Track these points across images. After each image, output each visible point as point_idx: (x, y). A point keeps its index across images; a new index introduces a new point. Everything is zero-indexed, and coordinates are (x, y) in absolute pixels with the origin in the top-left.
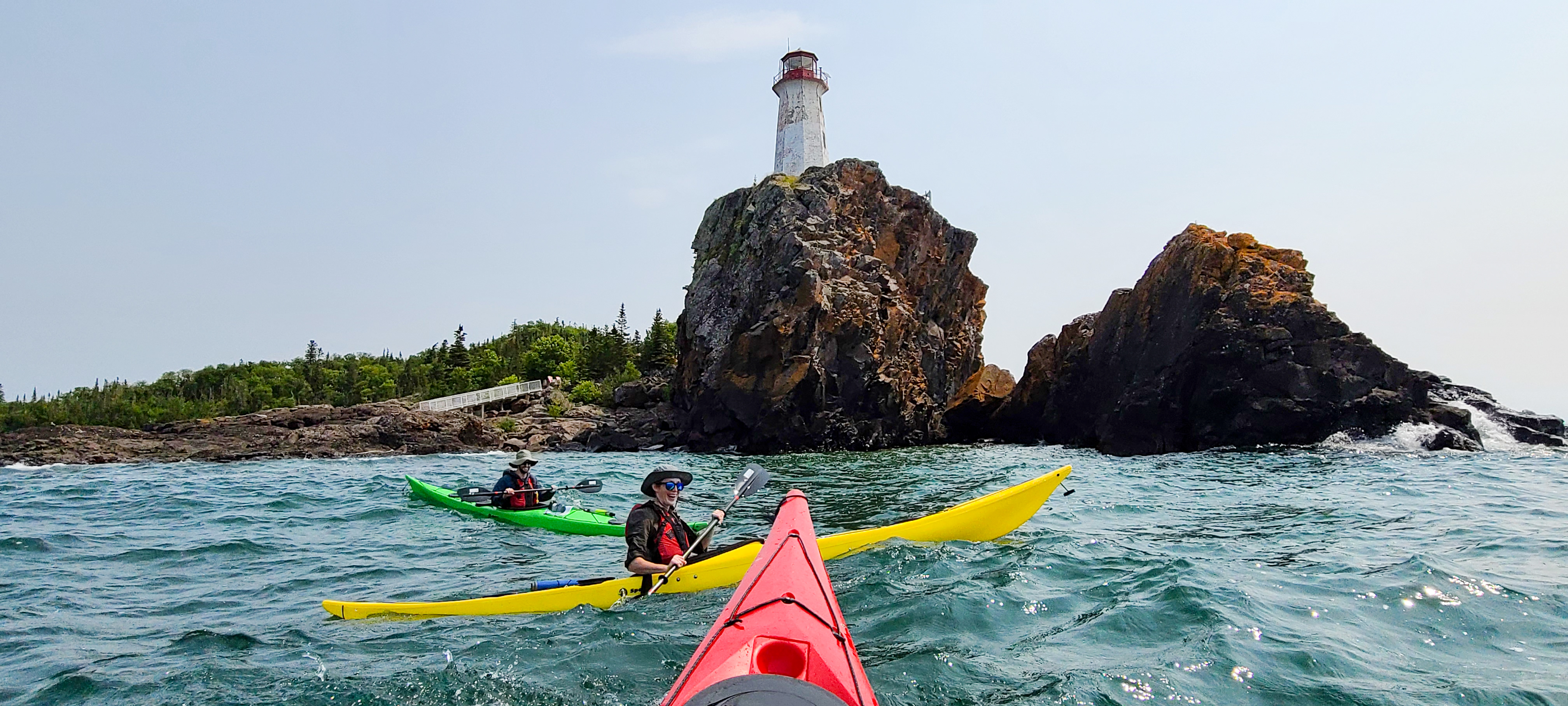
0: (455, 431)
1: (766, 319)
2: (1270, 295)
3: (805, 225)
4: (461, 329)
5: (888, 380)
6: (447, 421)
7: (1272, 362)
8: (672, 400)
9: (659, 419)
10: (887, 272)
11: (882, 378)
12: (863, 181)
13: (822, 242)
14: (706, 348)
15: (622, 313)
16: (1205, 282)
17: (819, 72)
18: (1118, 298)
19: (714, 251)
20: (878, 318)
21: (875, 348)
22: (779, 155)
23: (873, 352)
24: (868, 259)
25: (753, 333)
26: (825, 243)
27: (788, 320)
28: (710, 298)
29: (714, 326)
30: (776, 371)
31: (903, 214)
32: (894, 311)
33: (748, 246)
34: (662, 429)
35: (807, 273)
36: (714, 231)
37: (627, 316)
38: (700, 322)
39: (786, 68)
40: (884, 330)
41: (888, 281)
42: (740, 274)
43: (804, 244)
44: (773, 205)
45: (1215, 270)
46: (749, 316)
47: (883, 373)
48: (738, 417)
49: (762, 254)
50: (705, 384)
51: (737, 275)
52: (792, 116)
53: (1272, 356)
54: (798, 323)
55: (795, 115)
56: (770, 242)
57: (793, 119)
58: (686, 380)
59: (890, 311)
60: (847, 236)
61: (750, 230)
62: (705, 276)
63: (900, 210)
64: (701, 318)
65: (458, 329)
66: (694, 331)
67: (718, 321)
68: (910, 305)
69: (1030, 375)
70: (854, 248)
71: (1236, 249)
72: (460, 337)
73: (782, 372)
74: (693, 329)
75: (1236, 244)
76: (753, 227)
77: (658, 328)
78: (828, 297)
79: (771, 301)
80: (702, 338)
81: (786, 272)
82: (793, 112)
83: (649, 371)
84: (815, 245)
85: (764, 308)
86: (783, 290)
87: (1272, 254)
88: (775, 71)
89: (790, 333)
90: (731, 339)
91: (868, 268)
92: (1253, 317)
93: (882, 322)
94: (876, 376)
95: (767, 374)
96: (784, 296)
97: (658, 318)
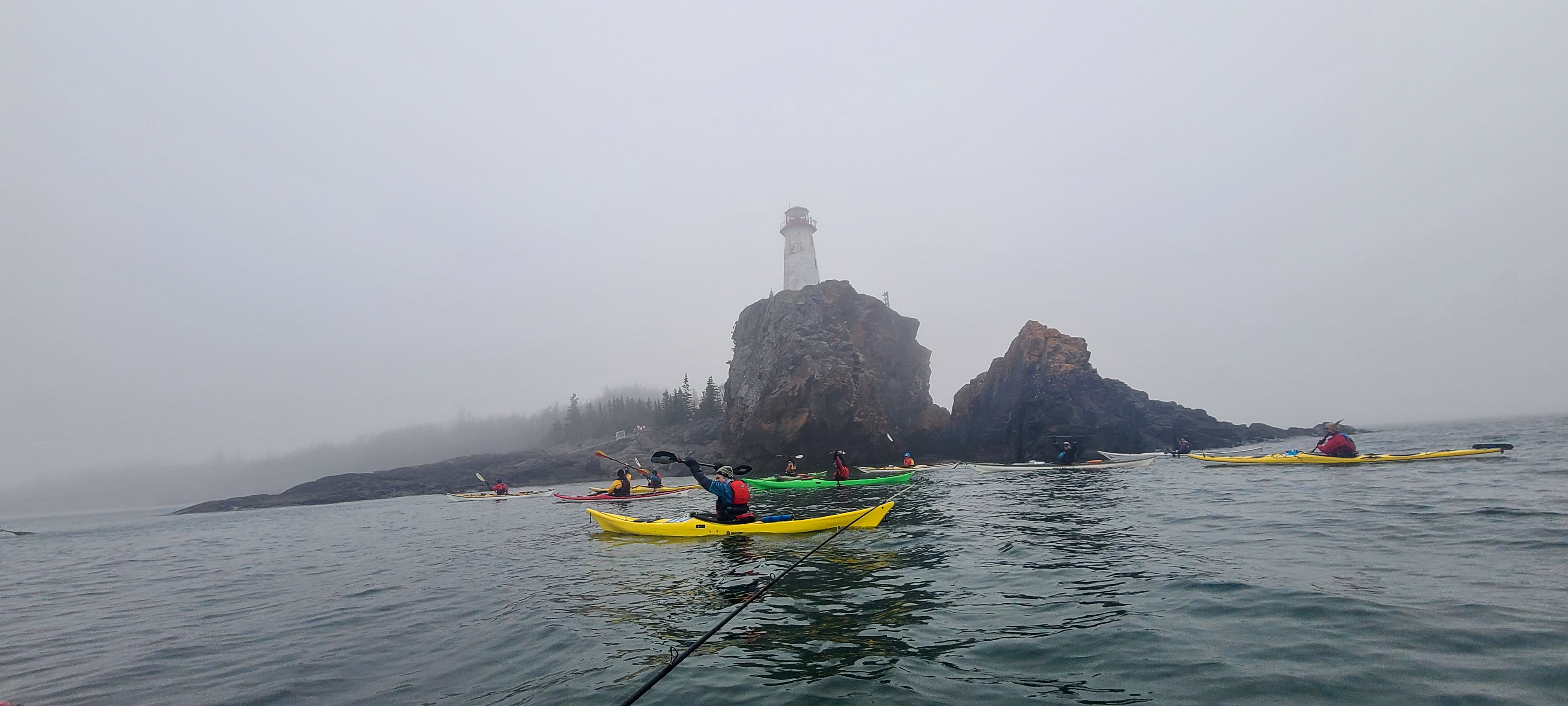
0: (583, 466)
1: (781, 387)
2: (1060, 367)
3: (803, 327)
4: (574, 395)
5: (860, 420)
6: (578, 460)
7: (1059, 405)
8: (723, 438)
9: (715, 452)
10: (859, 350)
11: (857, 419)
12: (839, 293)
13: (813, 337)
14: (745, 405)
15: (686, 380)
16: (1030, 358)
17: (810, 220)
18: (997, 363)
19: (747, 340)
20: (852, 381)
21: (851, 400)
22: (787, 275)
23: (850, 403)
24: (845, 343)
25: (773, 396)
26: (816, 336)
27: (794, 387)
28: (745, 372)
29: (749, 389)
30: (788, 419)
31: (867, 311)
32: (863, 375)
33: (768, 341)
34: (717, 458)
35: (805, 358)
36: (746, 327)
37: (689, 383)
38: (740, 388)
39: (788, 218)
40: (857, 388)
41: (859, 356)
42: (764, 358)
43: (803, 339)
44: (783, 315)
45: (1035, 351)
46: (770, 385)
47: (857, 416)
48: (766, 449)
49: (777, 346)
50: (745, 429)
51: (762, 359)
52: (793, 249)
53: (1059, 402)
54: (801, 388)
55: (796, 249)
56: (781, 338)
57: (794, 251)
58: (732, 424)
59: (861, 375)
60: (831, 330)
61: (769, 331)
62: (741, 357)
63: (865, 309)
64: (740, 385)
65: (572, 396)
66: (736, 393)
67: (751, 386)
68: (875, 370)
69: (955, 411)
70: (836, 337)
71: (1046, 338)
72: (574, 402)
73: (792, 419)
74: (735, 392)
75: (1047, 335)
76: (770, 329)
77: (711, 389)
78: (819, 371)
79: (784, 375)
80: (742, 398)
81: (792, 357)
82: (794, 247)
83: (706, 419)
84: (809, 339)
85: (779, 380)
86: (791, 368)
87: (1067, 340)
88: (780, 220)
89: (796, 395)
90: (760, 400)
91: (845, 349)
92: (1051, 379)
93: (855, 383)
94: (852, 418)
95: (783, 421)
96: (791, 372)
97: (710, 381)
